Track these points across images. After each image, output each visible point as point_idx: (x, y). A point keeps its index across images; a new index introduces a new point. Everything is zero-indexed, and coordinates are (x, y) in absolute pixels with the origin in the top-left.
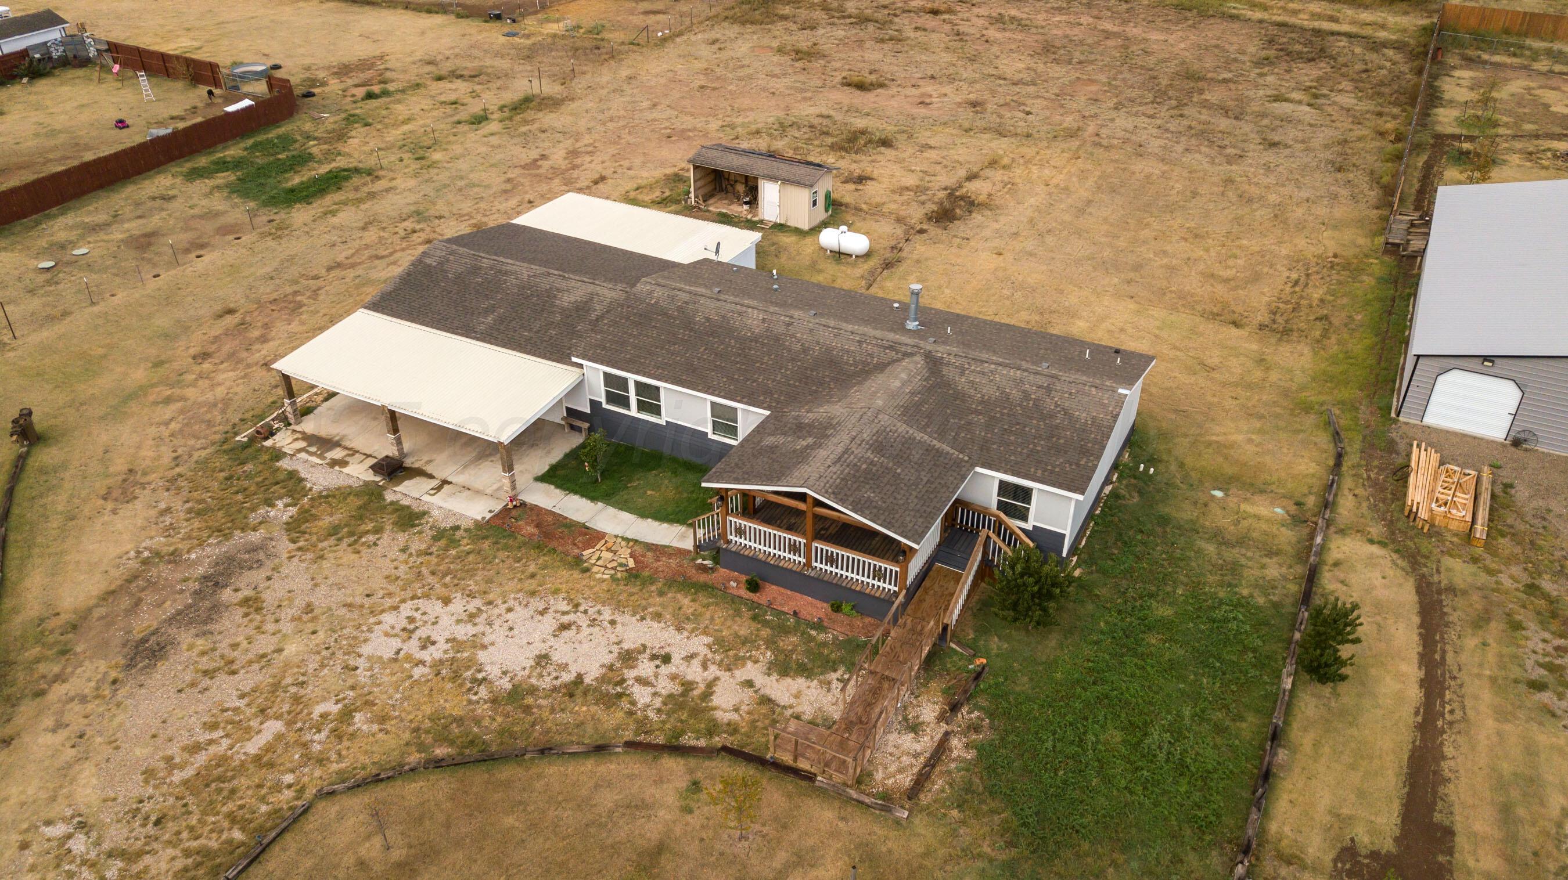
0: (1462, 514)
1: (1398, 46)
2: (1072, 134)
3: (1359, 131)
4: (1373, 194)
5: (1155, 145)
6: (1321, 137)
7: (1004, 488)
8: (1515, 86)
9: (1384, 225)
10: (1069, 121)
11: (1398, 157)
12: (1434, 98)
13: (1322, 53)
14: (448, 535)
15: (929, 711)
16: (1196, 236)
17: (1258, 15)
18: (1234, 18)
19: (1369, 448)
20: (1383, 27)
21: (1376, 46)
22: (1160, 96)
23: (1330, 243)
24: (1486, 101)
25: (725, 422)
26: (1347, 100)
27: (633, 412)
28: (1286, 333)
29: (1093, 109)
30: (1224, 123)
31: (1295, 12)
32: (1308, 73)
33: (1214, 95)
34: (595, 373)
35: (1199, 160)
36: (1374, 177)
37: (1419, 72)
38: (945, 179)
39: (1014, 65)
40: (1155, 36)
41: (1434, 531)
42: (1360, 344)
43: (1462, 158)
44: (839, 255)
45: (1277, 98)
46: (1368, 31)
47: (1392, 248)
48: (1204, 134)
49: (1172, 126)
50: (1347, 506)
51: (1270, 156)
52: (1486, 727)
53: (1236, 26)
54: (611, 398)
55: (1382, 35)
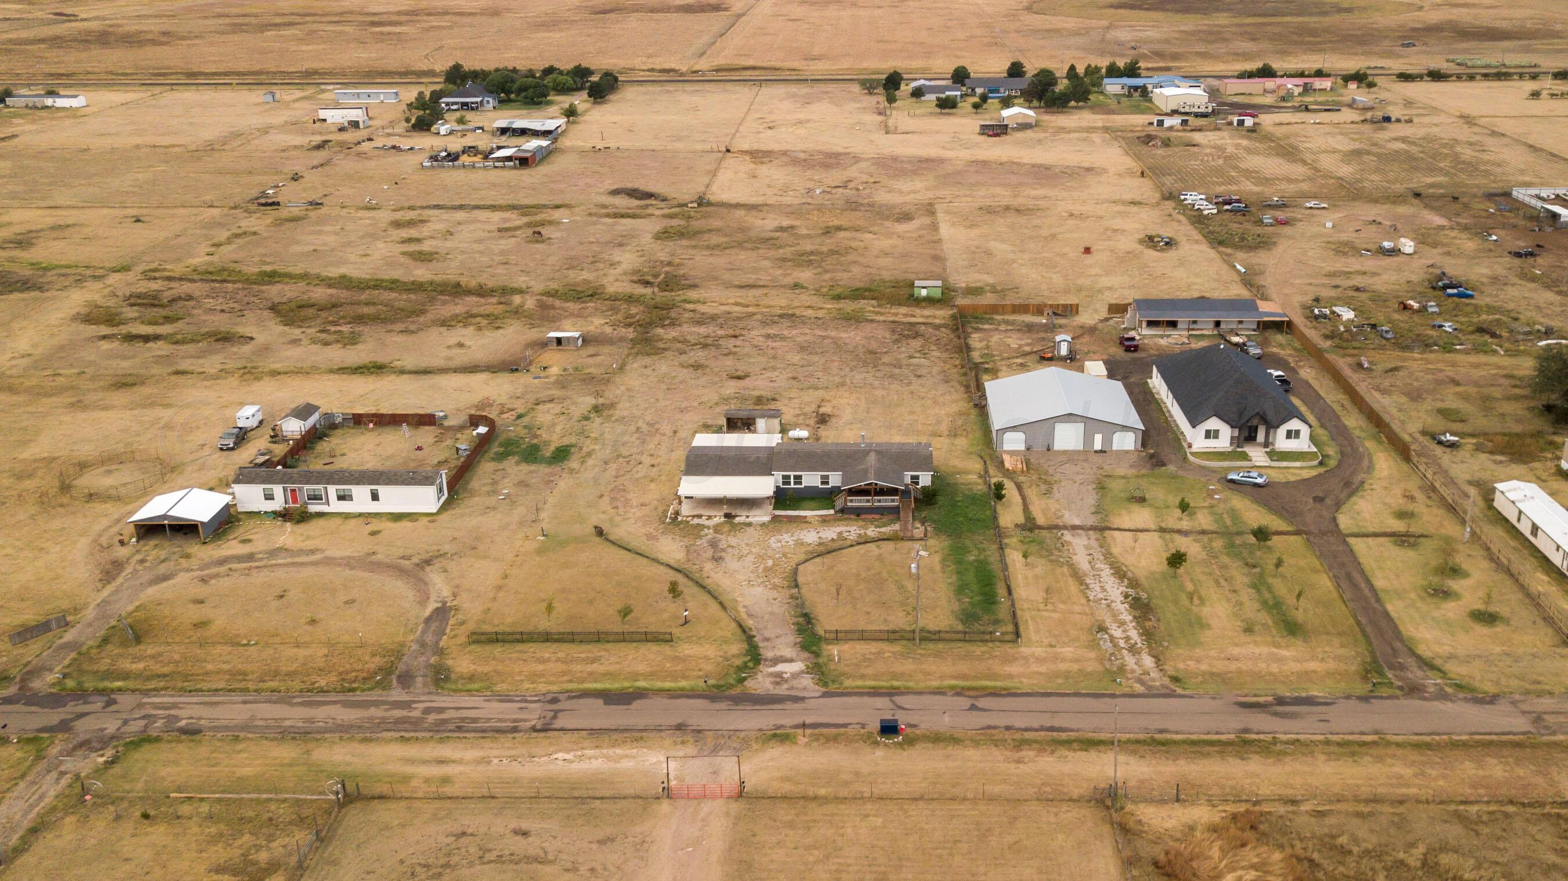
0: (1020, 466)
1: (945, 326)
2: (843, 384)
3: (947, 366)
4: (962, 389)
5: (876, 383)
6: (935, 370)
7: (913, 477)
8: (996, 338)
9: (971, 399)
10: (837, 379)
11: (965, 374)
12: (969, 348)
13: (916, 335)
14: (763, 525)
15: (918, 525)
16: (912, 413)
17: (881, 318)
18: (872, 321)
19: (992, 459)
20: (935, 317)
21: (937, 327)
22: (865, 364)
23: (955, 408)
24: (988, 347)
25: (825, 480)
26: (937, 354)
27: (792, 486)
28: (955, 436)
29: (842, 373)
30: (897, 371)
31: (896, 314)
32: (916, 344)
33: (886, 359)
34: (778, 476)
35: (895, 386)
36: (961, 384)
37: (959, 337)
38: (809, 409)
39: (796, 358)
40: (844, 335)
41: (1014, 472)
42: (978, 434)
43: (987, 370)
44: (799, 439)
45: (911, 357)
46: (930, 320)
47: (976, 405)
48: (892, 376)
49: (878, 374)
50: (991, 472)
51: (920, 381)
52: (1037, 503)
53: (875, 325)
54: (784, 483)
55: (937, 321)
